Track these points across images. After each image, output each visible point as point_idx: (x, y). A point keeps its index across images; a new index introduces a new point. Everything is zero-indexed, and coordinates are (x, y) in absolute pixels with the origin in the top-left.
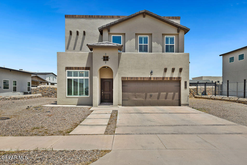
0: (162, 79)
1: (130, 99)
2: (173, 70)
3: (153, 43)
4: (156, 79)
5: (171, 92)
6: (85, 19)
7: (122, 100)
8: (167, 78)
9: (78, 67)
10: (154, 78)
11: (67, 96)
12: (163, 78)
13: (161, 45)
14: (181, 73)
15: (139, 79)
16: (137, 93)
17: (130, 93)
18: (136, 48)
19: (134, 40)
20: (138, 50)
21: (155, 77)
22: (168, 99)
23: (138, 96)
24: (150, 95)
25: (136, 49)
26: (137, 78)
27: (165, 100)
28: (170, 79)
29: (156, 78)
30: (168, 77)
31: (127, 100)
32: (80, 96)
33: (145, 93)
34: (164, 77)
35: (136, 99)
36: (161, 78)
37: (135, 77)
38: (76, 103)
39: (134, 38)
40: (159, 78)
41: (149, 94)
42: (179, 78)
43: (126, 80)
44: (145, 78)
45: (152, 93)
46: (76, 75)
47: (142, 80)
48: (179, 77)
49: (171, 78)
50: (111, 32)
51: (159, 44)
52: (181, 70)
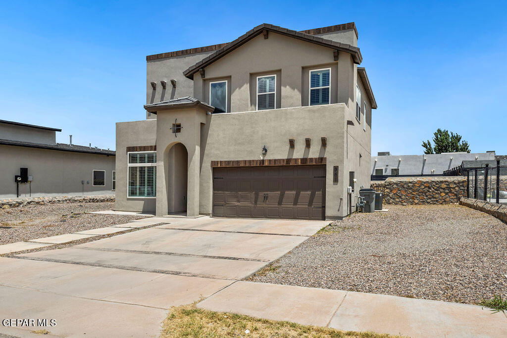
0: (285, 162)
1: (228, 204)
2: (308, 143)
3: (282, 88)
4: (273, 163)
5: (306, 190)
6: (176, 59)
7: (214, 206)
8: (296, 160)
9: (144, 147)
10: (270, 161)
11: (128, 197)
12: (288, 160)
13: (299, 90)
14: (325, 149)
15: (242, 165)
16: (239, 191)
17: (227, 192)
18: (252, 102)
19: (246, 87)
20: (256, 106)
21: (271, 159)
22: (299, 205)
23: (242, 197)
24: (265, 197)
25: (251, 105)
26: (238, 162)
27: (294, 206)
28: (301, 163)
29: (273, 161)
30: (298, 159)
31: (222, 205)
32: (149, 198)
33: (254, 192)
34: (290, 158)
35: (238, 204)
36: (283, 160)
37: (235, 161)
38: (141, 208)
39: (247, 83)
40: (280, 160)
41: (261, 194)
42: (322, 159)
43: (219, 166)
44: (253, 161)
45: (269, 193)
46: (142, 160)
47: (247, 166)
48: (322, 156)
49: (304, 160)
50: (207, 77)
51: (296, 90)
52: (324, 142)
